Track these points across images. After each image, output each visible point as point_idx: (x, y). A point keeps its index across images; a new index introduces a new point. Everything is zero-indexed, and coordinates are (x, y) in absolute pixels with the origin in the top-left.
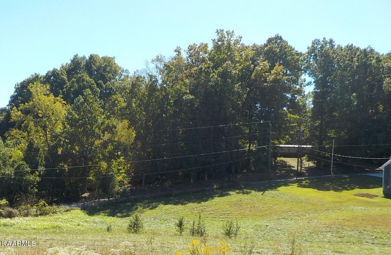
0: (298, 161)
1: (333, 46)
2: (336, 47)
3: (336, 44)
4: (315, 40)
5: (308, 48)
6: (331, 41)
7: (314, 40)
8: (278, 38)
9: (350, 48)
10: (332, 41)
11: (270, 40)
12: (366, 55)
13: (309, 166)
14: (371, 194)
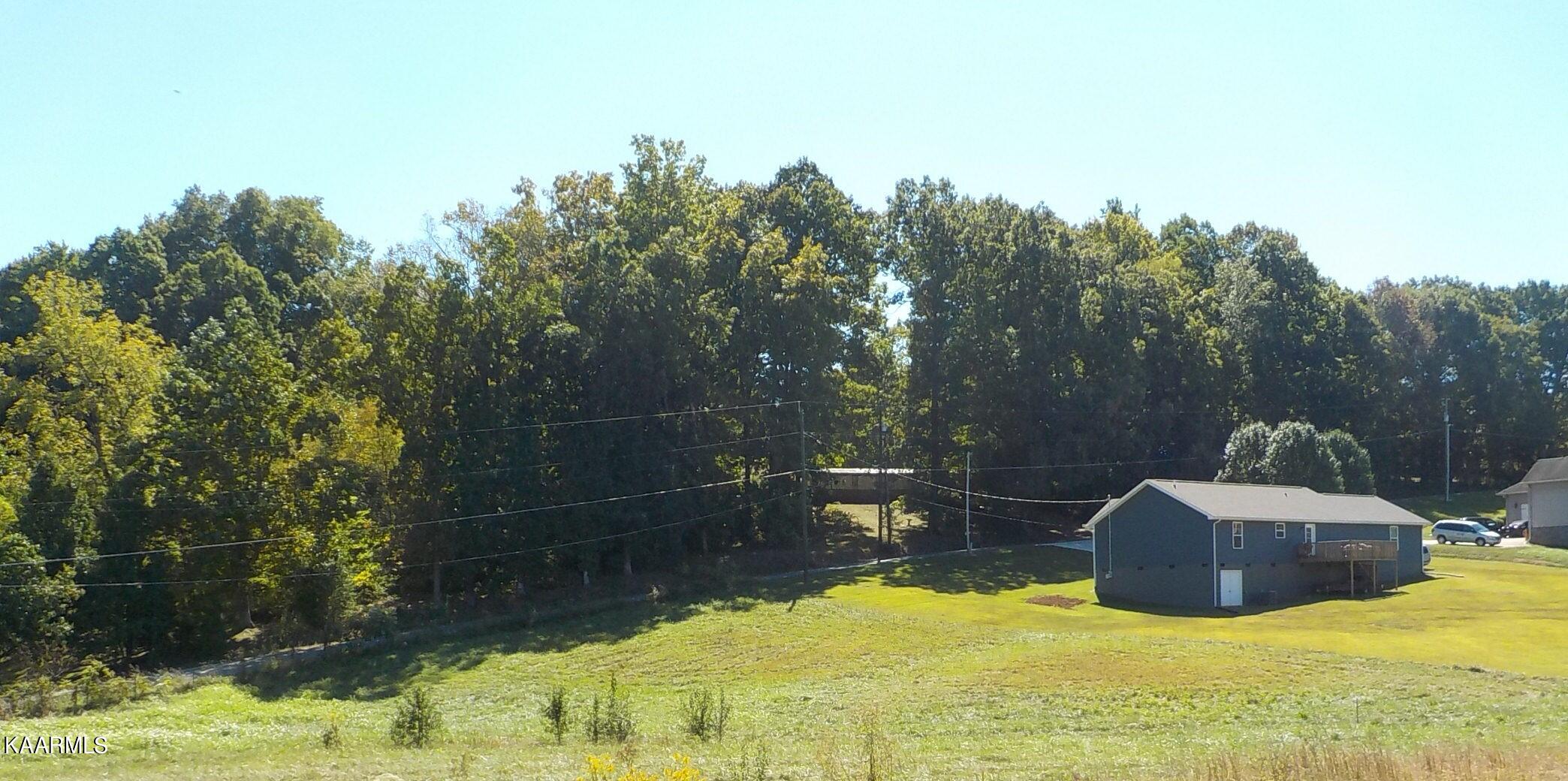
0: (880, 512)
1: (952, 198)
2: (959, 201)
3: (960, 193)
4: (903, 180)
5: (889, 201)
6: (945, 186)
7: (900, 180)
8: (806, 169)
9: (995, 205)
10: (947, 184)
11: (784, 174)
12: (1035, 227)
13: (909, 525)
14: (1069, 595)
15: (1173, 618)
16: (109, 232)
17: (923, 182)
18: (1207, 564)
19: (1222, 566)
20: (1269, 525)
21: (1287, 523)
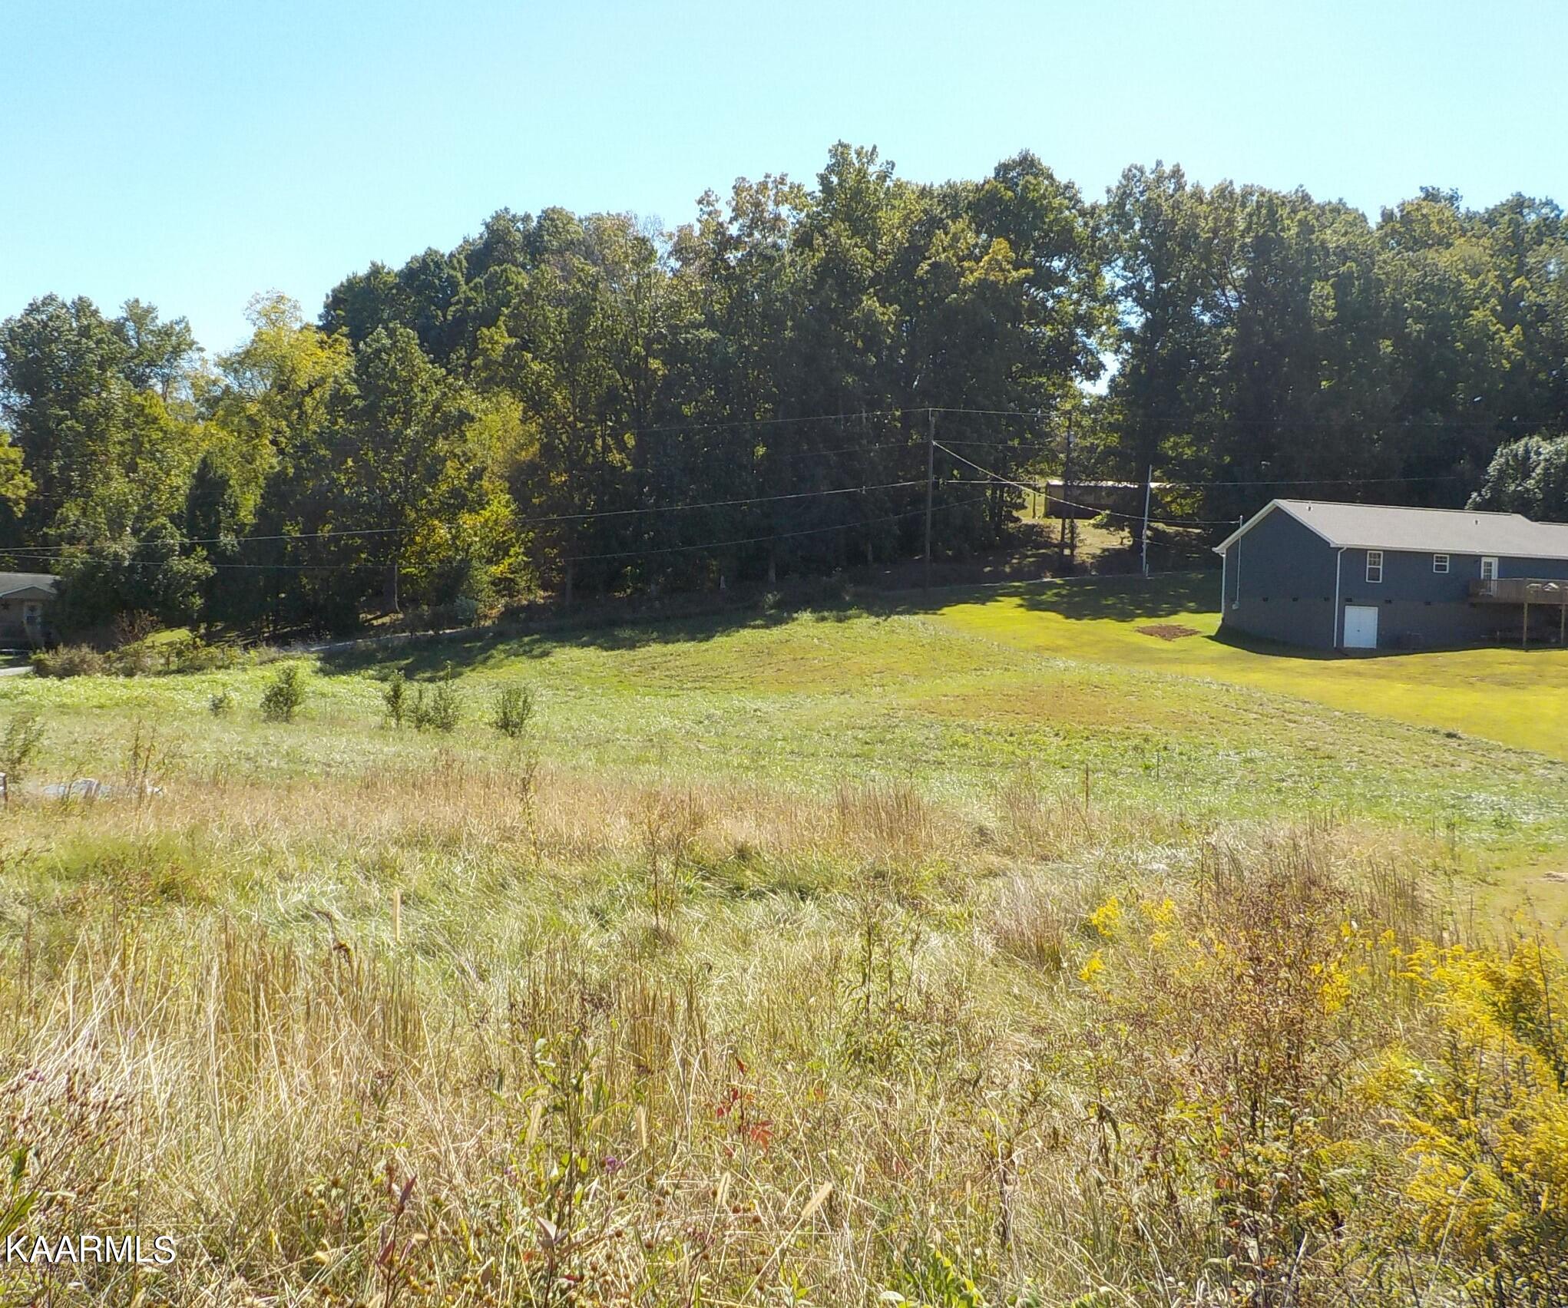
0: (1064, 528)
1: (1180, 187)
2: (1188, 189)
3: (1190, 180)
4: (1132, 166)
5: (1109, 191)
6: (1177, 174)
7: (1127, 167)
8: (1027, 164)
9: (1225, 192)
10: (1179, 170)
11: (1003, 169)
12: (1272, 212)
13: (1122, 543)
14: (1189, 626)
15: (1271, 657)
16: (420, 252)
17: (1154, 167)
18: (1329, 599)
19: (1349, 601)
20: (1425, 557)
21: (1452, 556)
